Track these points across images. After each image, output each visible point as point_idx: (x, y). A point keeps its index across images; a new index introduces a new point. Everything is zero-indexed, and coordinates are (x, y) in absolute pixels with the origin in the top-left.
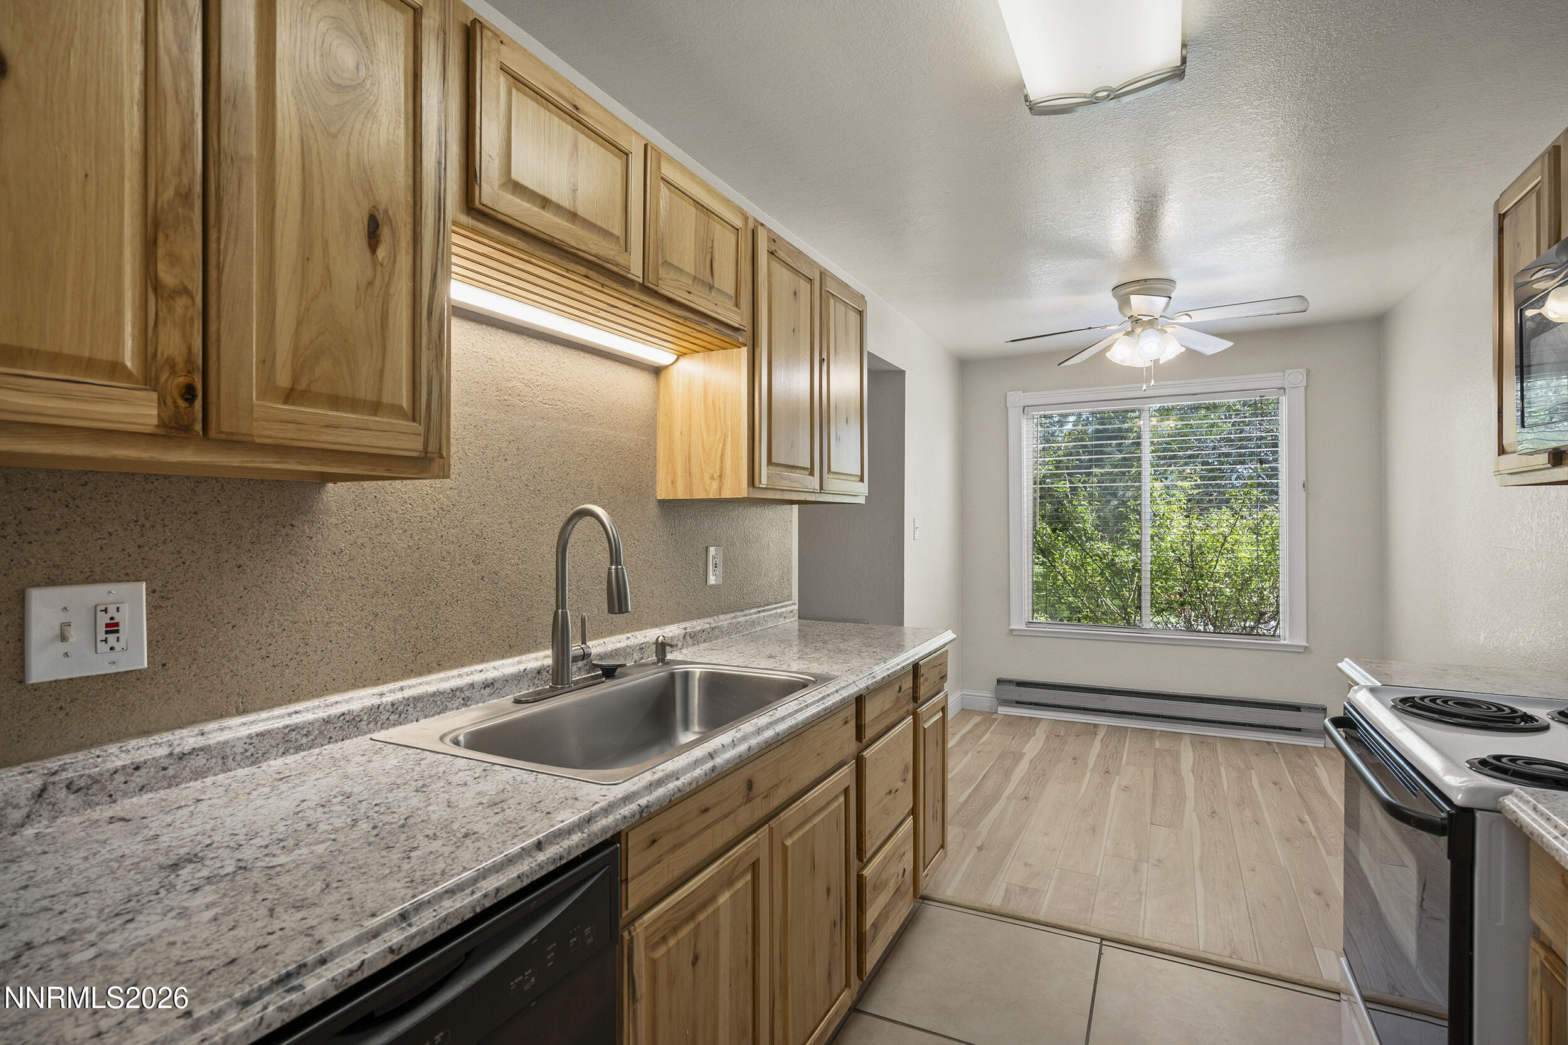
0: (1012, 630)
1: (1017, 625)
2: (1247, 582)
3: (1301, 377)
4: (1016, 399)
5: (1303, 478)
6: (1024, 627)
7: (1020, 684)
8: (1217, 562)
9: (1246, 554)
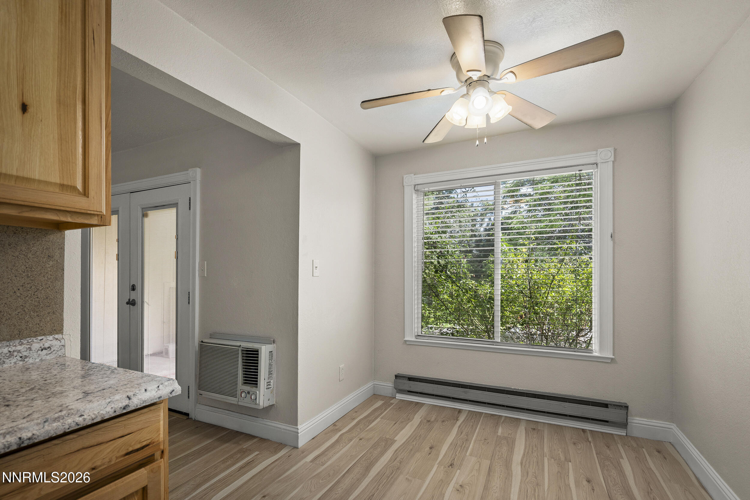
0: (406, 341)
1: (410, 337)
2: (569, 308)
3: (610, 154)
4: (410, 180)
5: (611, 231)
6: (414, 339)
7: (411, 379)
8: (548, 294)
9: (568, 289)
